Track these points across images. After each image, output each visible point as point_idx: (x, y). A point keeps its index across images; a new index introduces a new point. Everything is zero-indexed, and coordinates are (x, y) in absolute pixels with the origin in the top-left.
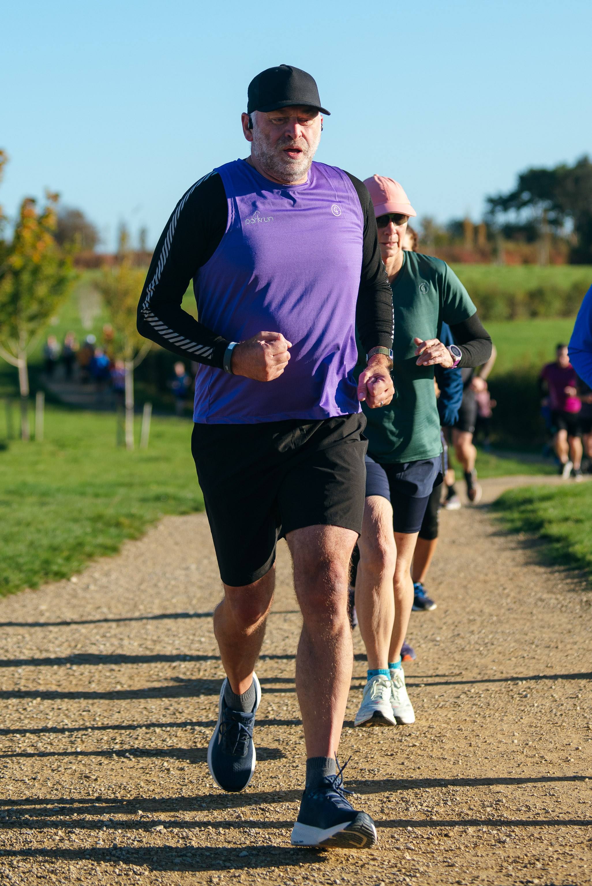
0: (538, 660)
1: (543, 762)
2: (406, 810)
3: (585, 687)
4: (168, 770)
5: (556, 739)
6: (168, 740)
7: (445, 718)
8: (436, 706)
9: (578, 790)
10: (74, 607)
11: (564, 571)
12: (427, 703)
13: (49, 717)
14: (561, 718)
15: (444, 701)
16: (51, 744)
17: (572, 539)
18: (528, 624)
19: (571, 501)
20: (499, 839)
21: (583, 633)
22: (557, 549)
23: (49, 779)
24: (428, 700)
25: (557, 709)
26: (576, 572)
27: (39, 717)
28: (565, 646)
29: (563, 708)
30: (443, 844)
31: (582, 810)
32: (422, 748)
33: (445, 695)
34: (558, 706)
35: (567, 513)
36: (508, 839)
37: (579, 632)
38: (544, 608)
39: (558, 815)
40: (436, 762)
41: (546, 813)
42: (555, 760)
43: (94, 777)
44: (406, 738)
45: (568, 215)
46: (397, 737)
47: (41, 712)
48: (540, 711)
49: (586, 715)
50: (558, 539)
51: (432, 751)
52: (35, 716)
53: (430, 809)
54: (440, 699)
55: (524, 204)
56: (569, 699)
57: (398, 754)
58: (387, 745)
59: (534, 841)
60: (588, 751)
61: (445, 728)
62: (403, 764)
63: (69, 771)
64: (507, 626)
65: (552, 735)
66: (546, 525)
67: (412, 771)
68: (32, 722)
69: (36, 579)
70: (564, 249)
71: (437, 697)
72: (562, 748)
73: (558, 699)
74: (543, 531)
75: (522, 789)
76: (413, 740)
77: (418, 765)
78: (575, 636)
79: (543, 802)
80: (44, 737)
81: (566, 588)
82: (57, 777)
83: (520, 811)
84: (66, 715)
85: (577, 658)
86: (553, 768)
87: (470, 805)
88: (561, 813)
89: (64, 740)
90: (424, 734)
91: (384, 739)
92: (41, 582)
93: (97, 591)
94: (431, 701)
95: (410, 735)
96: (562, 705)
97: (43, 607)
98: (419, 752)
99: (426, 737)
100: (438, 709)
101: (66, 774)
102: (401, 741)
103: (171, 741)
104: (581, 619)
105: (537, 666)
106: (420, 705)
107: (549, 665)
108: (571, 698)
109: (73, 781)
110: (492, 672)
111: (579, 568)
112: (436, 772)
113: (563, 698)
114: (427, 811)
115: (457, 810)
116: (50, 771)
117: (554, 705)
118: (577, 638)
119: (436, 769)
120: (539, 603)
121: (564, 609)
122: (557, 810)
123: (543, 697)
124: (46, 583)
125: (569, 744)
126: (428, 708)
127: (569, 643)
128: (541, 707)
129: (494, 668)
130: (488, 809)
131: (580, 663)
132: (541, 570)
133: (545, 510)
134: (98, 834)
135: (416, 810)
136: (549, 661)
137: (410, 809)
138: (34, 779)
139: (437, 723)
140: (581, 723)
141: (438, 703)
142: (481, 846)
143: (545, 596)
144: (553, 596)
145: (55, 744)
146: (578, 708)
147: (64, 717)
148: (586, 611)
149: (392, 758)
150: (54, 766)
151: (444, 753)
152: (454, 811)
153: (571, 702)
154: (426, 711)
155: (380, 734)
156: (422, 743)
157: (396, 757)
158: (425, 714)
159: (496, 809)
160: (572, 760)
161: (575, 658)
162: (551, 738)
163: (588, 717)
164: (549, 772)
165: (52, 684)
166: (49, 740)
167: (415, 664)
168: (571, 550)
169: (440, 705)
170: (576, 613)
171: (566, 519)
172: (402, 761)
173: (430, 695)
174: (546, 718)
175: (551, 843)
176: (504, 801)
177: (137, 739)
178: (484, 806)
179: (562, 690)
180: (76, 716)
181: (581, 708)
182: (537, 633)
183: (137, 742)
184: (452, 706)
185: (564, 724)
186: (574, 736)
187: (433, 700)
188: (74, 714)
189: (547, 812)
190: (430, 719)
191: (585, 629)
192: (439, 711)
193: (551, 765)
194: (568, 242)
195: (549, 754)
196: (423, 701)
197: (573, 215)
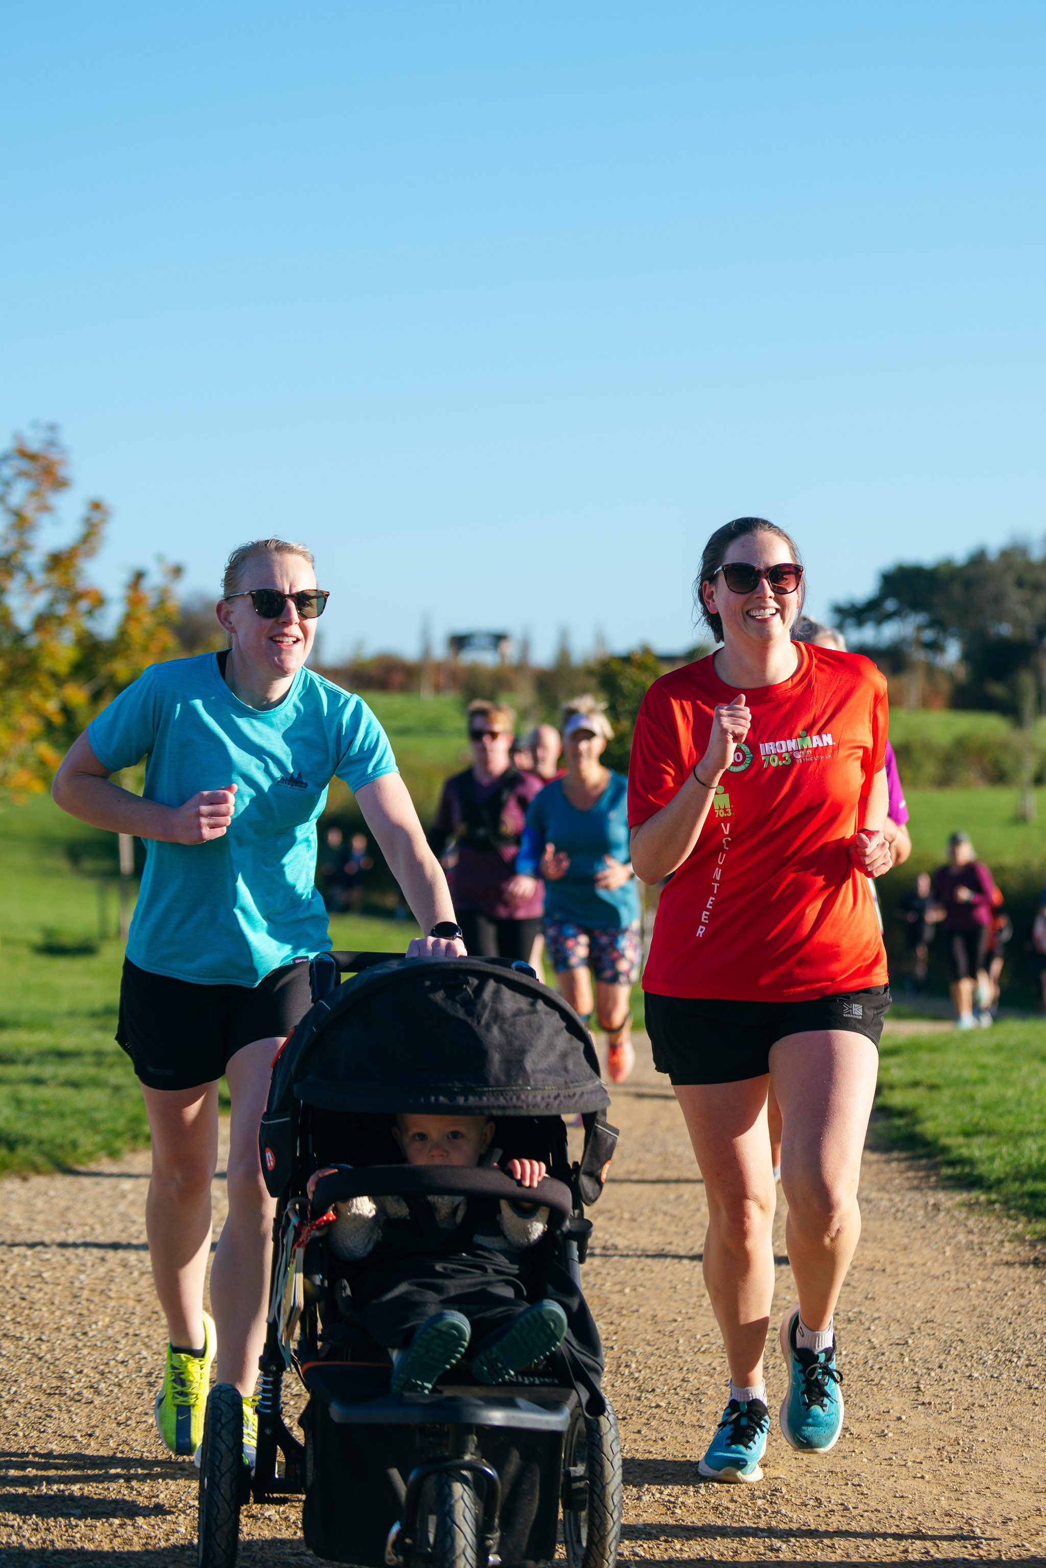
0: (854, 1288)
1: (848, 1436)
2: (637, 1499)
3: (919, 1329)
5: (869, 1403)
6: (293, 1385)
7: (709, 1368)
8: (696, 1350)
9: (894, 1479)
11: (904, 1160)
12: (683, 1345)
13: (120, 1346)
14: (880, 1374)
15: (708, 1343)
16: (120, 1385)
19: (925, 1057)
20: (772, 1545)
21: (925, 1251)
23: (111, 1436)
24: (685, 1341)
25: (875, 1360)
26: (924, 1162)
27: (104, 1345)
28: (896, 1269)
29: (884, 1358)
30: (687, 1549)
31: (898, 1507)
32: (670, 1411)
33: (711, 1335)
34: (878, 1356)
36: (784, 1546)
37: (920, 1249)
38: (870, 1212)
39: (862, 1513)
40: (688, 1431)
41: (844, 1510)
42: (865, 1434)
44: (648, 1395)
45: (953, 635)
46: (635, 1392)
47: (109, 1338)
48: (850, 1362)
49: (916, 1370)
51: (684, 1415)
52: (99, 1344)
53: (672, 1499)
54: (703, 1340)
55: (888, 617)
56: (895, 1347)
57: (634, 1418)
58: (618, 1404)
59: (823, 1550)
60: (914, 1422)
61: (706, 1382)
62: (639, 1432)
63: (143, 1426)
65: (864, 1397)
67: (651, 1442)
68: (93, 1352)
70: (945, 687)
71: (698, 1336)
72: (877, 1417)
73: (878, 1346)
75: (813, 1475)
76: (657, 1398)
77: (662, 1435)
78: (911, 1256)
79: (842, 1494)
80: (109, 1375)
81: (907, 1184)
82: (124, 1435)
83: (806, 1505)
84: (145, 1344)
85: (912, 1287)
86: (861, 1446)
87: (732, 1496)
88: (866, 1511)
89: (139, 1381)
90: (675, 1389)
91: (614, 1395)
94: (690, 1342)
95: (653, 1390)
96: (883, 1354)
98: (665, 1415)
99: (677, 1394)
100: (699, 1354)
101: (137, 1430)
102: (639, 1399)
103: (298, 1388)
104: (923, 1230)
105: (852, 1297)
106: (673, 1348)
107: (870, 1296)
108: (898, 1344)
109: (148, 1441)
110: (785, 1302)
111: (927, 1156)
112: (687, 1445)
113: (885, 1345)
114: (669, 1501)
115: (713, 1501)
116: (114, 1425)
117: (870, 1354)
118: (914, 1258)
119: (688, 1442)
121: (899, 1215)
122: (861, 1506)
123: (856, 1342)
125: (888, 1412)
126: (685, 1352)
127: (902, 1265)
128: (851, 1356)
129: (788, 1297)
130: (759, 1502)
131: (915, 1295)
134: (177, 1518)
135: (652, 1499)
136: (870, 1289)
137: (644, 1498)
138: (91, 1435)
139: (695, 1375)
140: (908, 1380)
141: (699, 1345)
142: (744, 1554)
143: (874, 1195)
144: (886, 1196)
145: (125, 1386)
146: (906, 1359)
147: (142, 1347)
148: (932, 1219)
149: (623, 1423)
150: (122, 1418)
151: (702, 1418)
152: (709, 1503)
153: (897, 1350)
154: (681, 1357)
155: (609, 1388)
156: (669, 1403)
157: (630, 1422)
158: (679, 1361)
159: (771, 1503)
160: (891, 1435)
161: (909, 1287)
162: (862, 1401)
163: (920, 1373)
164: (854, 1451)
165: (128, 1297)
166: (117, 1380)
167: (671, 1288)
169: (703, 1349)
170: (918, 1222)
171: (915, 1084)
172: (638, 1428)
173: (689, 1334)
174: (857, 1373)
175: (847, 1554)
176: (784, 1490)
178: (753, 1497)
179: (885, 1333)
180: (160, 1347)
181: (910, 1360)
184: (720, 1350)
185: (883, 1382)
186: (896, 1399)
187: (693, 1341)
188: (158, 1344)
189: (846, 1509)
190: (685, 1368)
191: (928, 1245)
192: (700, 1357)
193: (858, 1441)
194: (951, 676)
195: (858, 1424)
196: (678, 1341)
197: (961, 637)
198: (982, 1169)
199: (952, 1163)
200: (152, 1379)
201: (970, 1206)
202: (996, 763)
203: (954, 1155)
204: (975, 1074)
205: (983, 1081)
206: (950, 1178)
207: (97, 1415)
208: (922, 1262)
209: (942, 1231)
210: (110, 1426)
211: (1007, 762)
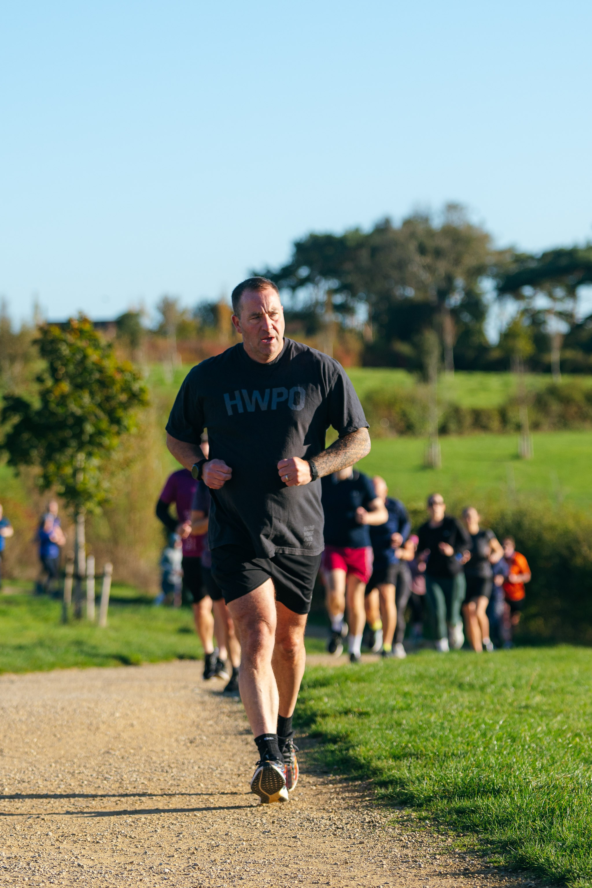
11: (340, 782)
17: (353, 739)
18: (290, 852)
19: (354, 687)
22: (332, 752)
35: (348, 704)
45: (360, 299)
50: (334, 740)
55: (303, 282)
64: (262, 855)
66: (319, 719)
70: (355, 346)
74: (313, 727)
81: (344, 805)
111: (361, 778)
120: (306, 824)
121: (339, 832)
132: (312, 779)
133: (320, 699)
144: (325, 815)
168: (351, 752)
171: (346, 712)
182: (302, 863)
194: (361, 336)
197: (367, 300)
198: (412, 788)
199: (384, 784)
201: (402, 823)
202: (404, 415)
203: (384, 777)
204: (400, 702)
205: (408, 708)
206: (383, 797)
208: (363, 874)
209: (379, 846)
211: (414, 414)
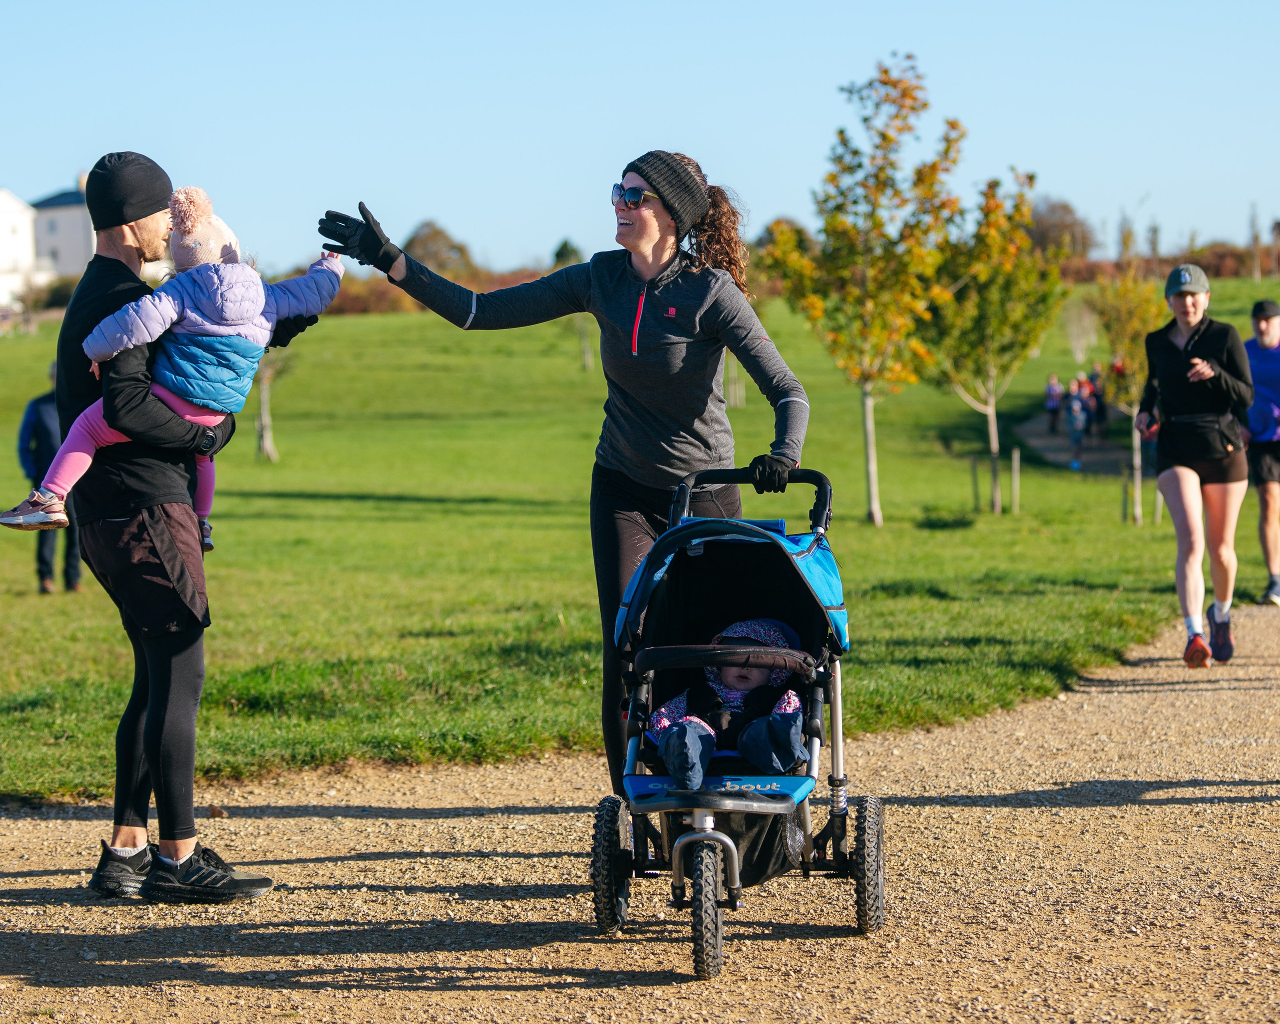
4: (1188, 949)
10: (1062, 733)
43: (1087, 958)
63: (1054, 950)
69: (1010, 696)
82: (1037, 957)
84: (1050, 876)
92: (1017, 700)
93: (1094, 713)
97: (1020, 734)
109: (1059, 963)
116: (1029, 949)
124: (1024, 701)
138: (1009, 959)
145: (1035, 914)
150: (1034, 943)
166: (1027, 908)
177: (1146, 907)
183: (1145, 911)
200: (1059, 907)
207: (1013, 940)
210: (1025, 950)
